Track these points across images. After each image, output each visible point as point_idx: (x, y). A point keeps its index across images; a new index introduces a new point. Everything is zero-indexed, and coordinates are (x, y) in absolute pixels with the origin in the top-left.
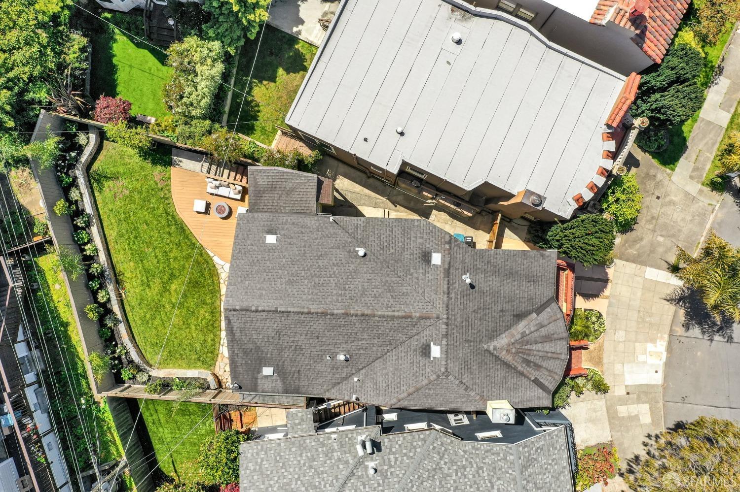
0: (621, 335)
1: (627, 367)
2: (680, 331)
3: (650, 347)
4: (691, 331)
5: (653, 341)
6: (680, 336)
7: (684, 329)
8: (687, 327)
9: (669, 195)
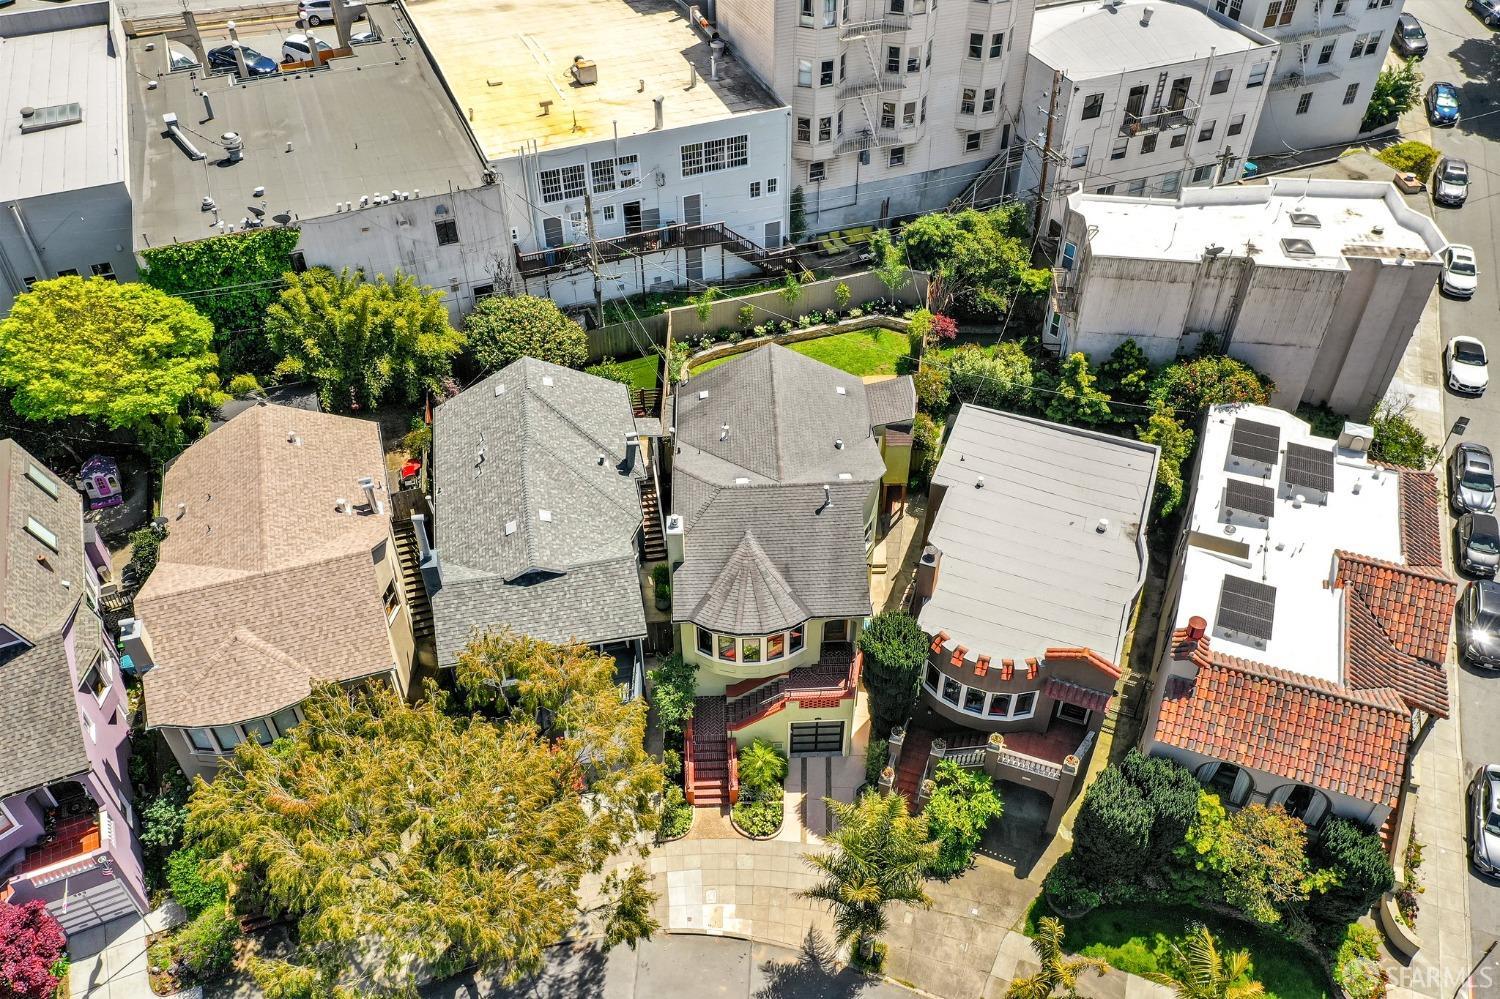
0: (747, 862)
1: (696, 874)
2: (760, 957)
3: (730, 909)
4: (761, 974)
5: (741, 913)
6: (750, 958)
7: (763, 963)
8: (768, 968)
9: (983, 929)
